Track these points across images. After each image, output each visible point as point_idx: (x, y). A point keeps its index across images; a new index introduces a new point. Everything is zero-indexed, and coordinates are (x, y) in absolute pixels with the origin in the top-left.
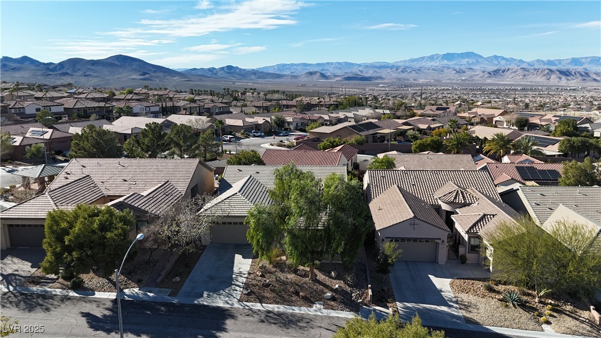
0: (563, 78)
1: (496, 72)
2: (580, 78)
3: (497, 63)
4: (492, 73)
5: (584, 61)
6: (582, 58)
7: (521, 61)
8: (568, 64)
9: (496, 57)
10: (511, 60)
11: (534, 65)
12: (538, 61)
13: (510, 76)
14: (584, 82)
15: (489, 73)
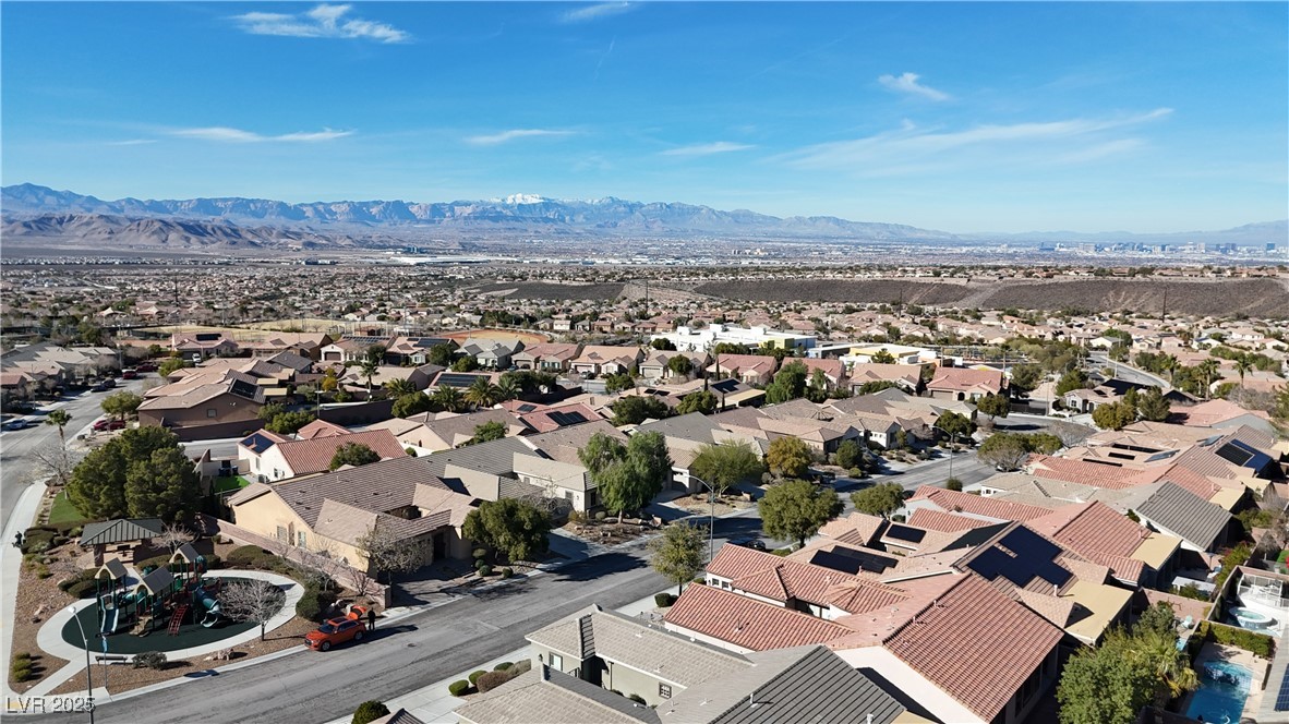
0: (193, 239)
1: (42, 224)
2: (226, 240)
3: (35, 201)
4: (33, 225)
5: (220, 204)
6: (216, 200)
7: (91, 199)
8: (193, 209)
9: (29, 187)
10: (69, 197)
11: (123, 211)
12: (129, 201)
13: (79, 234)
14: (233, 246)
15: (26, 225)
